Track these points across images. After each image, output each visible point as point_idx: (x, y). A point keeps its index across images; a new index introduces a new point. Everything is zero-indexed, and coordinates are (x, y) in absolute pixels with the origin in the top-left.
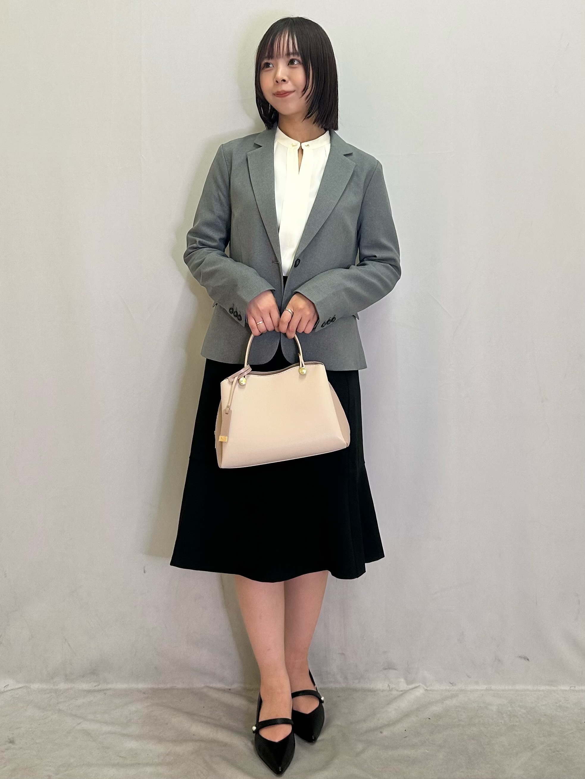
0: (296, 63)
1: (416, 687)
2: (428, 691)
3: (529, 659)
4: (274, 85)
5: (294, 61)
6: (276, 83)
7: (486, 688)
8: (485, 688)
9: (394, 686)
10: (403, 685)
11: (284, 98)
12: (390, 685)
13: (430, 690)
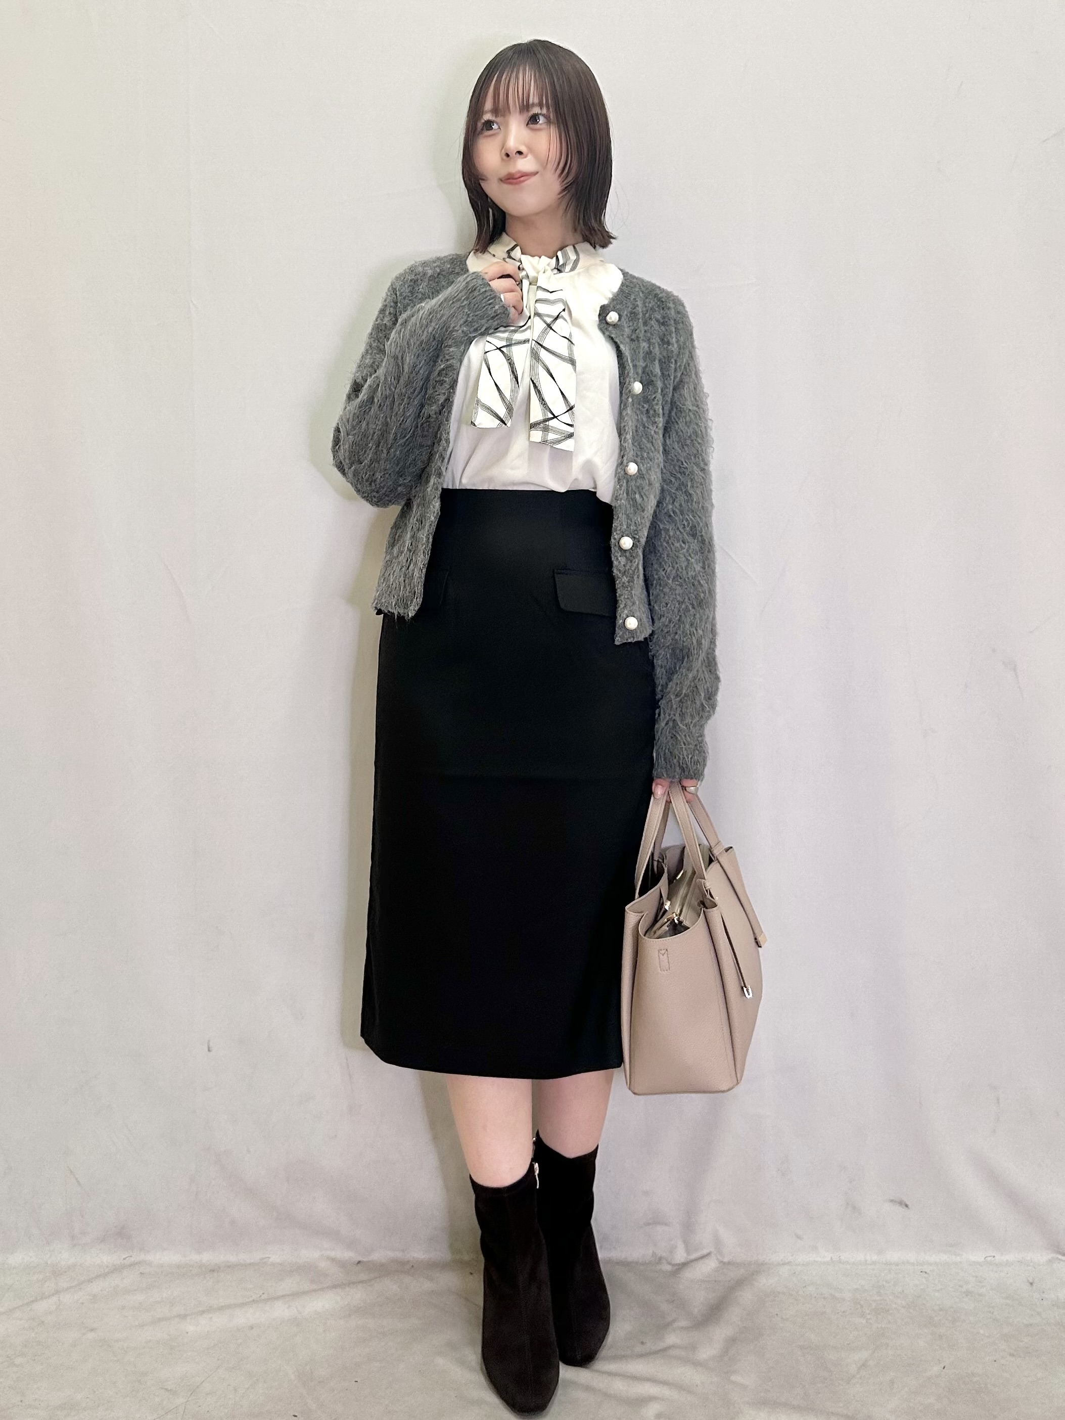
0: (540, 122)
1: (702, 1257)
2: (724, 1263)
3: (910, 1206)
4: (503, 159)
5: (537, 118)
6: (505, 157)
7: (831, 1258)
8: (829, 1259)
9: (664, 1255)
10: (680, 1256)
11: (517, 186)
12: (655, 1251)
13: (729, 1263)
